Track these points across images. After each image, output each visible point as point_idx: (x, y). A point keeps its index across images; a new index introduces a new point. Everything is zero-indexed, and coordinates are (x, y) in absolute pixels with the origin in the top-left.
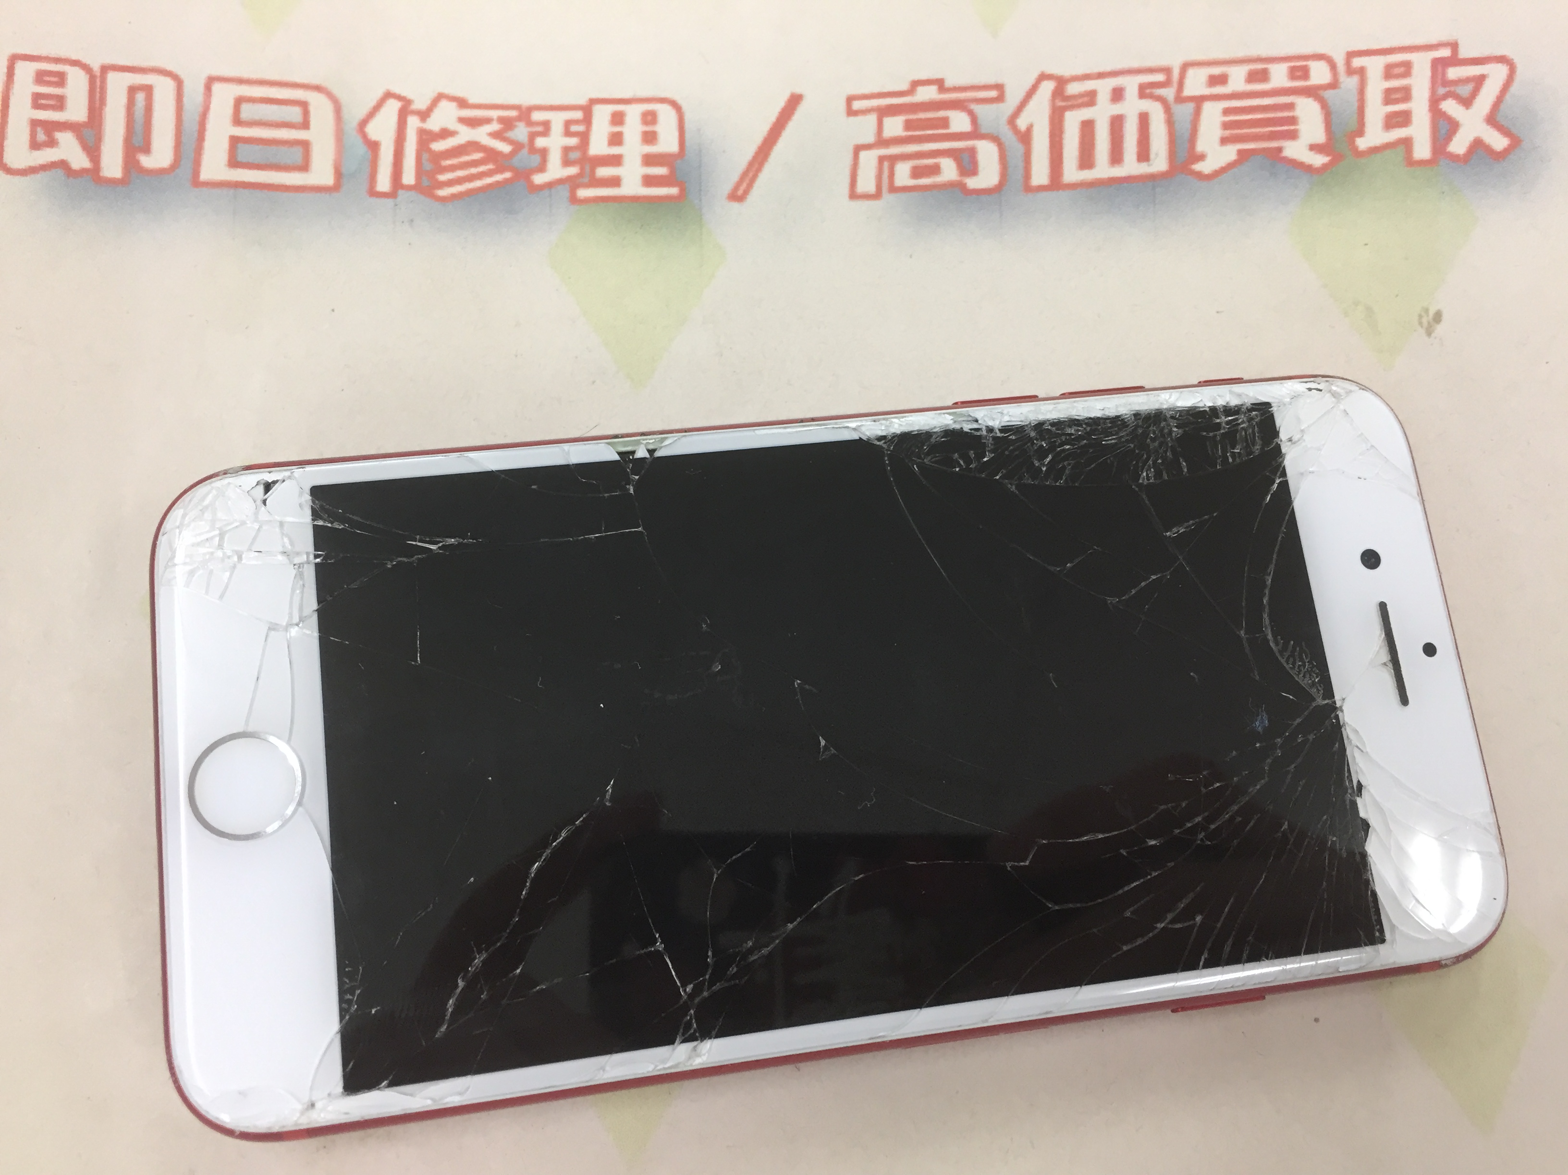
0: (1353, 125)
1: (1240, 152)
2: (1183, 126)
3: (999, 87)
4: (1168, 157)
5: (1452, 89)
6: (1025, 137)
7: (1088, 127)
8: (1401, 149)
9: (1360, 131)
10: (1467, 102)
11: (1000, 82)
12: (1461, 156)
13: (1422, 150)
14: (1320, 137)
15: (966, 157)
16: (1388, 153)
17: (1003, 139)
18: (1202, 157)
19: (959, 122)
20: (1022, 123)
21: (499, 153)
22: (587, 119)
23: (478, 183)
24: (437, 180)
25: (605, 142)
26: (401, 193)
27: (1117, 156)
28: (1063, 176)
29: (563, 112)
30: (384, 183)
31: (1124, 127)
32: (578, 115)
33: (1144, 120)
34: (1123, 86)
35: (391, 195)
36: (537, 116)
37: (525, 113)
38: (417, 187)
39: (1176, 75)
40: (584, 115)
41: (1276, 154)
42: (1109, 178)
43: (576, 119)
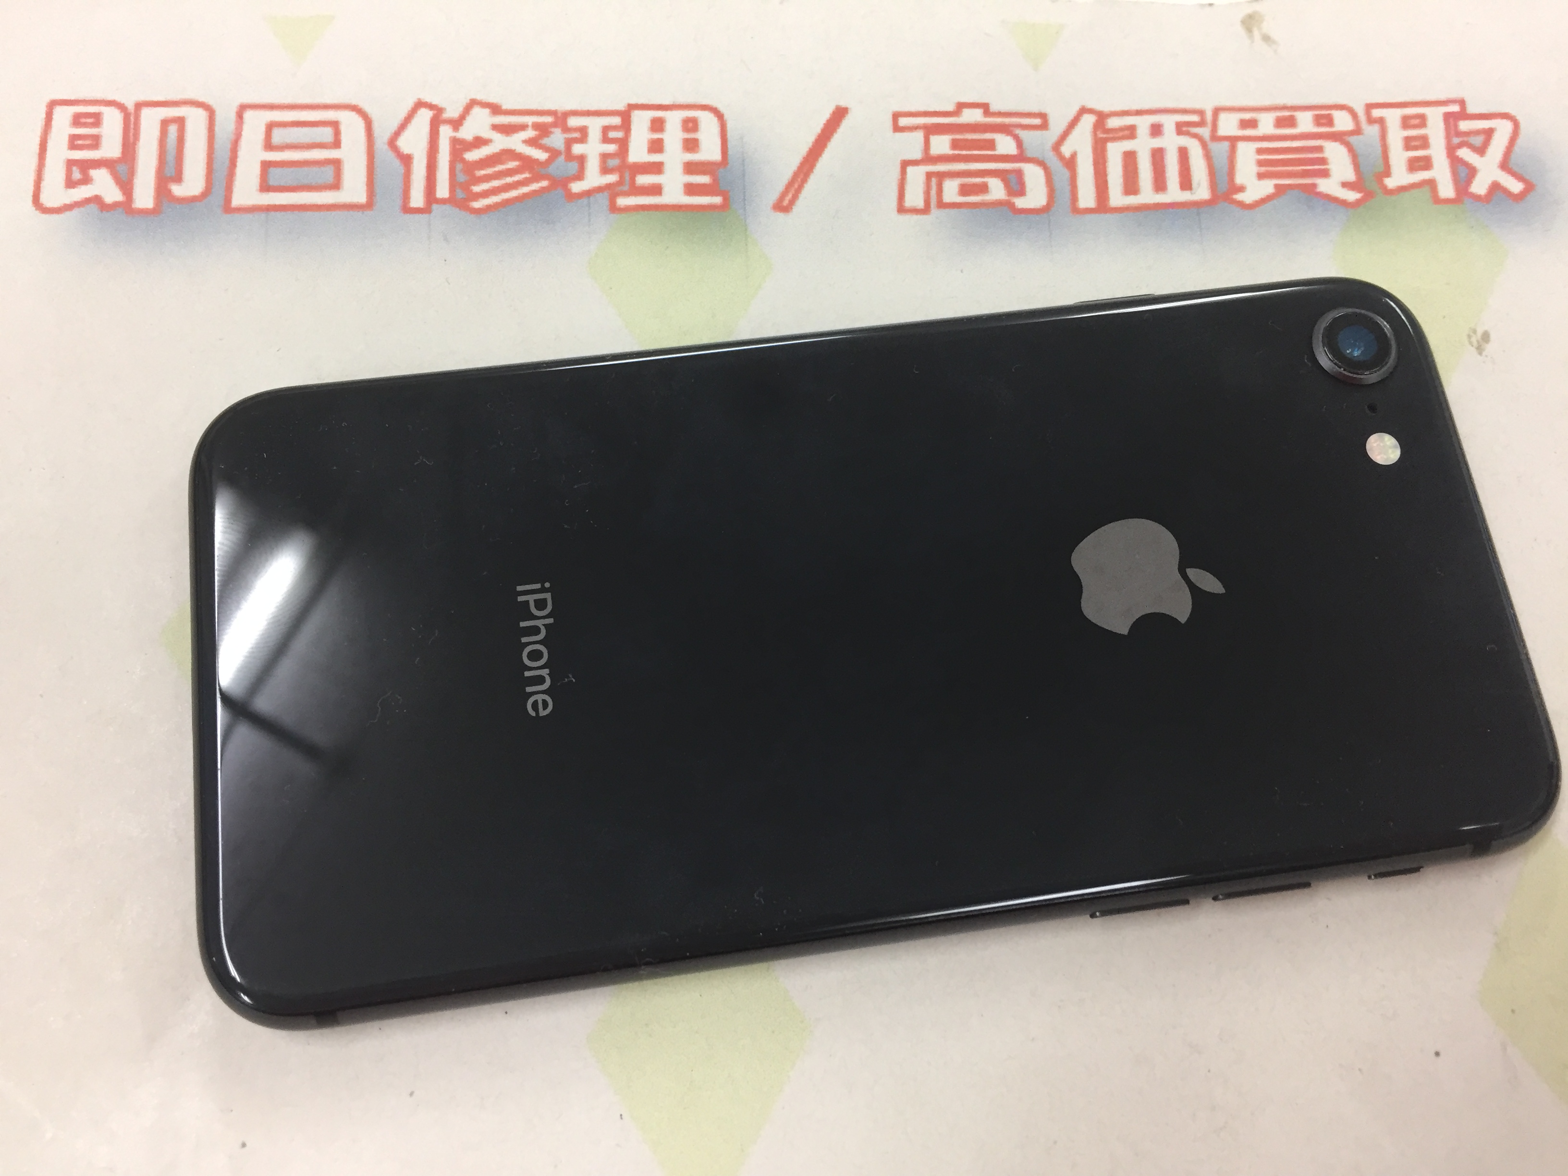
0: (1380, 167)
1: (1277, 186)
2: (1221, 162)
3: (1043, 116)
4: (1209, 187)
5: (1466, 140)
6: (1071, 163)
7: (1130, 158)
8: (1427, 189)
9: (1387, 170)
10: (1481, 151)
11: (1043, 110)
12: (1483, 196)
13: (1447, 190)
14: (1350, 175)
15: (1012, 179)
16: (1415, 192)
17: (1049, 164)
18: (1241, 189)
19: (1006, 145)
20: (1067, 150)
21: (536, 161)
22: (626, 125)
23: (513, 193)
24: (472, 190)
25: (645, 149)
26: (435, 207)
27: (1160, 184)
28: (1109, 201)
29: (601, 117)
30: (417, 199)
31: (1165, 161)
32: (616, 121)
33: (1183, 154)
34: (1161, 123)
35: (426, 210)
36: (573, 122)
37: (561, 118)
38: (451, 201)
39: (1209, 116)
40: (622, 121)
41: (1311, 189)
42: (1154, 204)
43: (614, 125)
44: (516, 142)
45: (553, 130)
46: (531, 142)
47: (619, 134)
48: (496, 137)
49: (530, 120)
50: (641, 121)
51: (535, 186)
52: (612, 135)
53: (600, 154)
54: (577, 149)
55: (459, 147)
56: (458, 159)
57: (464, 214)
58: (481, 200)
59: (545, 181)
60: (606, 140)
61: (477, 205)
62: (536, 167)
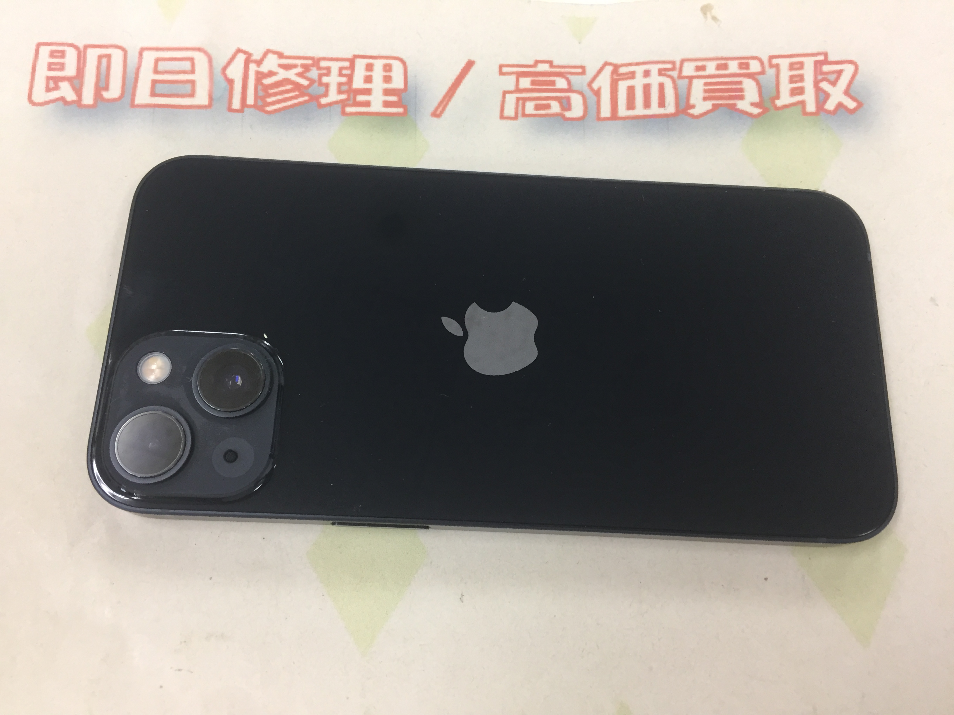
0: (774, 94)
1: (713, 105)
2: (683, 90)
3: (583, 68)
4: (675, 106)
5: (826, 76)
6: (597, 93)
7: (631, 90)
8: (800, 107)
9: (778, 97)
10: (834, 83)
11: (583, 64)
12: (832, 111)
13: (811, 107)
14: (756, 99)
15: (564, 102)
16: (792, 108)
17: (585, 93)
18: (693, 107)
19: (561, 83)
20: (595, 86)
21: (302, 85)
22: (352, 67)
23: (289, 103)
24: (266, 101)
25: (362, 81)
26: (246, 109)
27: (647, 104)
28: (618, 113)
29: (338, 62)
30: (236, 104)
31: (651, 91)
32: (347, 64)
33: (661, 86)
34: (650, 70)
35: (241, 111)
36: (323, 64)
37: (316, 61)
38: (255, 106)
39: (678, 65)
40: (350, 64)
41: (733, 107)
42: (643, 115)
43: (346, 66)
44: (291, 75)
45: (312, 68)
46: (300, 75)
47: (348, 72)
48: (281, 71)
49: (299, 62)
50: (360, 64)
51: (301, 100)
52: (344, 72)
53: (337, 83)
54: (325, 80)
55: (260, 76)
56: (260, 83)
57: (261, 114)
58: (271, 106)
59: (306, 96)
60: (341, 75)
61: (269, 109)
62: (301, 89)
